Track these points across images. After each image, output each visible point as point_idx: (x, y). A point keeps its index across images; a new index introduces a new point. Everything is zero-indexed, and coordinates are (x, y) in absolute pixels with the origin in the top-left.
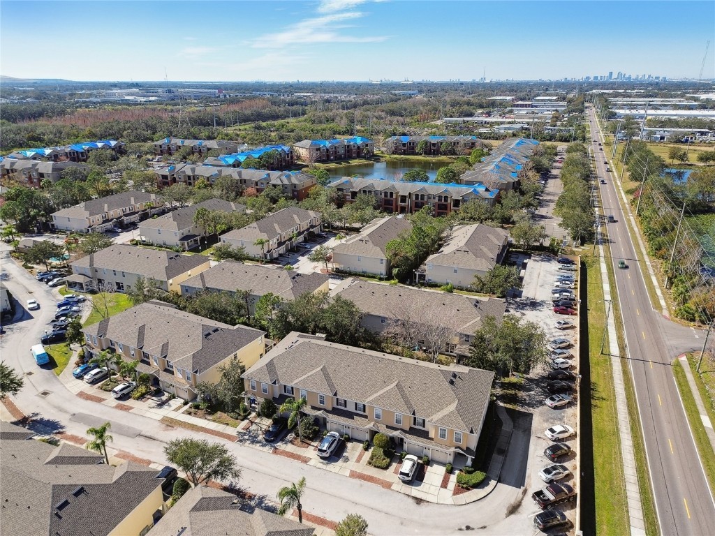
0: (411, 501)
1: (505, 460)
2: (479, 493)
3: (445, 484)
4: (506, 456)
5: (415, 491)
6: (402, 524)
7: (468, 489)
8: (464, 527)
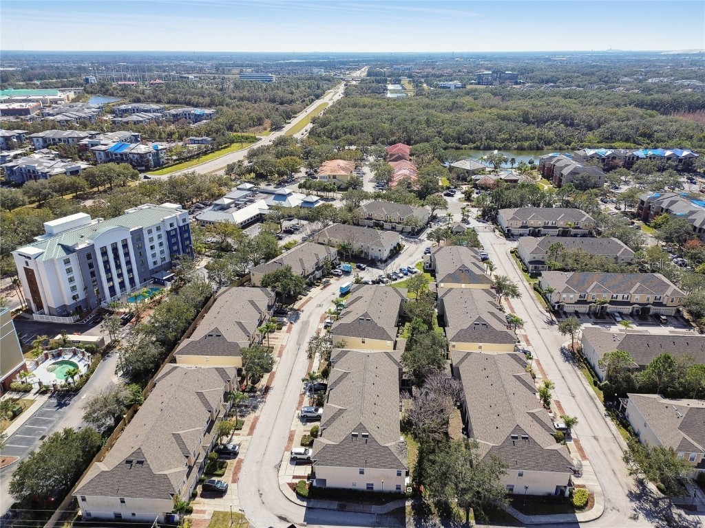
0: (278, 462)
1: (334, 510)
2: (293, 496)
3: (295, 477)
4: (339, 511)
5: (286, 463)
6: (258, 462)
7: (294, 490)
8: (261, 492)
